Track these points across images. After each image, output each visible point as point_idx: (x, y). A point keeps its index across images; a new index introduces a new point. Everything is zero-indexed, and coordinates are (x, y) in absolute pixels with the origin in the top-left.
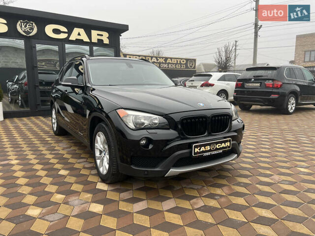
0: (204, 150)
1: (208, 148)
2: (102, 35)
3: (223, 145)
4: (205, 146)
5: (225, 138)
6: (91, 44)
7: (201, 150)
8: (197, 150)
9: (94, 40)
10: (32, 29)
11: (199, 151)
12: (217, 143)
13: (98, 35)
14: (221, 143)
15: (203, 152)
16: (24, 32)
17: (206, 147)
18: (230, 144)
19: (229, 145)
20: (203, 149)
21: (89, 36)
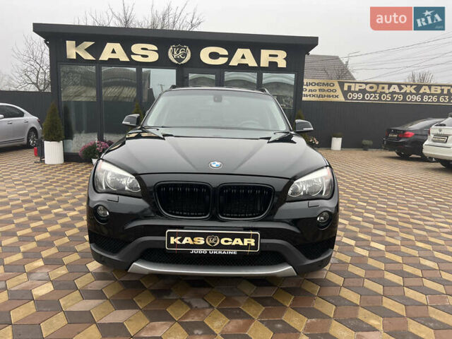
0: (191, 242)
1: (201, 241)
2: (277, 56)
3: (238, 241)
4: (193, 236)
5: (246, 229)
6: (259, 70)
7: (184, 242)
8: (173, 240)
9: (264, 63)
10: (185, 55)
11: (179, 243)
12: (222, 236)
13: (270, 56)
14: (233, 237)
15: (187, 245)
16: (176, 59)
17: (196, 239)
18: (256, 242)
19: (253, 244)
20: (187, 240)
21: (257, 57)
